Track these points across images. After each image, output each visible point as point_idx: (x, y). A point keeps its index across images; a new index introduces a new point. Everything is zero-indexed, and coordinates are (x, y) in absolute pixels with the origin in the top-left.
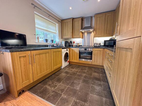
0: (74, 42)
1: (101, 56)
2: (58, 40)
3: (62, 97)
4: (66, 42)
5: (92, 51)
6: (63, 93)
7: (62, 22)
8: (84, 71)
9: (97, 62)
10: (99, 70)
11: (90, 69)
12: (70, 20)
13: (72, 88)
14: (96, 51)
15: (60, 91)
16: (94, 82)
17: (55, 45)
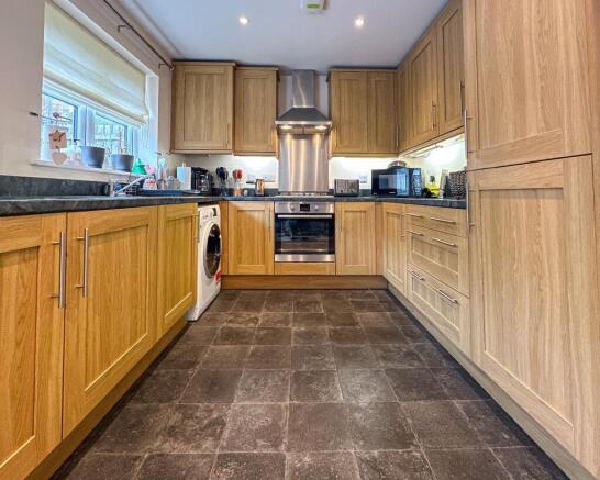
0: (238, 175)
1: (371, 233)
2: (153, 161)
3: (295, 470)
4: (198, 174)
5: (333, 215)
6: (283, 447)
7: (179, 71)
8: (313, 312)
9: (355, 262)
10: (369, 296)
11: (334, 297)
12: (221, 70)
13: (312, 403)
14: (350, 214)
15: (260, 442)
16: (385, 352)
17: (146, 187)
